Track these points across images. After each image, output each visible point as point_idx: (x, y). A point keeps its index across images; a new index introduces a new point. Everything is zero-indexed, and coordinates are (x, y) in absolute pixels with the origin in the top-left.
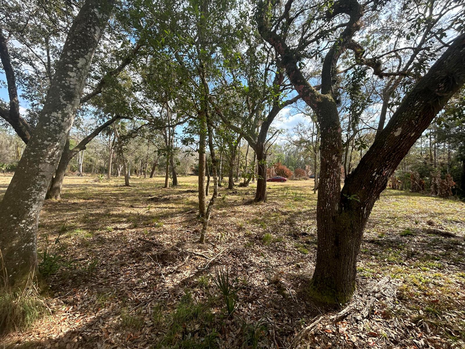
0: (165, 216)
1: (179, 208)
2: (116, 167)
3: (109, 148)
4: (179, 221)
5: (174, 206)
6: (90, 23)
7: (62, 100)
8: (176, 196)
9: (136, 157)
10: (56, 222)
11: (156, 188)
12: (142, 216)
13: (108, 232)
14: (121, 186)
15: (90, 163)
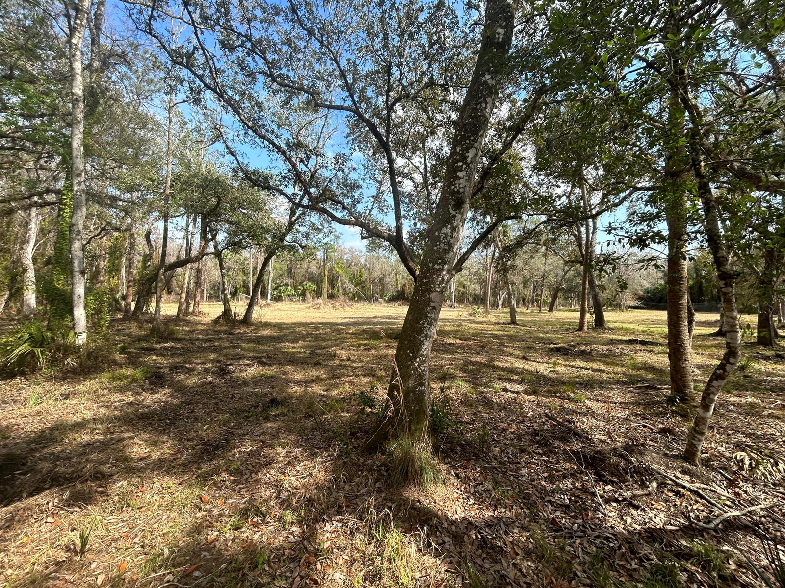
0: (588, 384)
1: (614, 373)
2: (495, 294)
3: (486, 267)
4: (619, 400)
5: (603, 367)
6: (480, 98)
7: (451, 211)
8: (605, 348)
9: (525, 277)
10: (435, 365)
11: (562, 331)
12: (544, 377)
13: (495, 392)
14: (504, 324)
15: (463, 290)
